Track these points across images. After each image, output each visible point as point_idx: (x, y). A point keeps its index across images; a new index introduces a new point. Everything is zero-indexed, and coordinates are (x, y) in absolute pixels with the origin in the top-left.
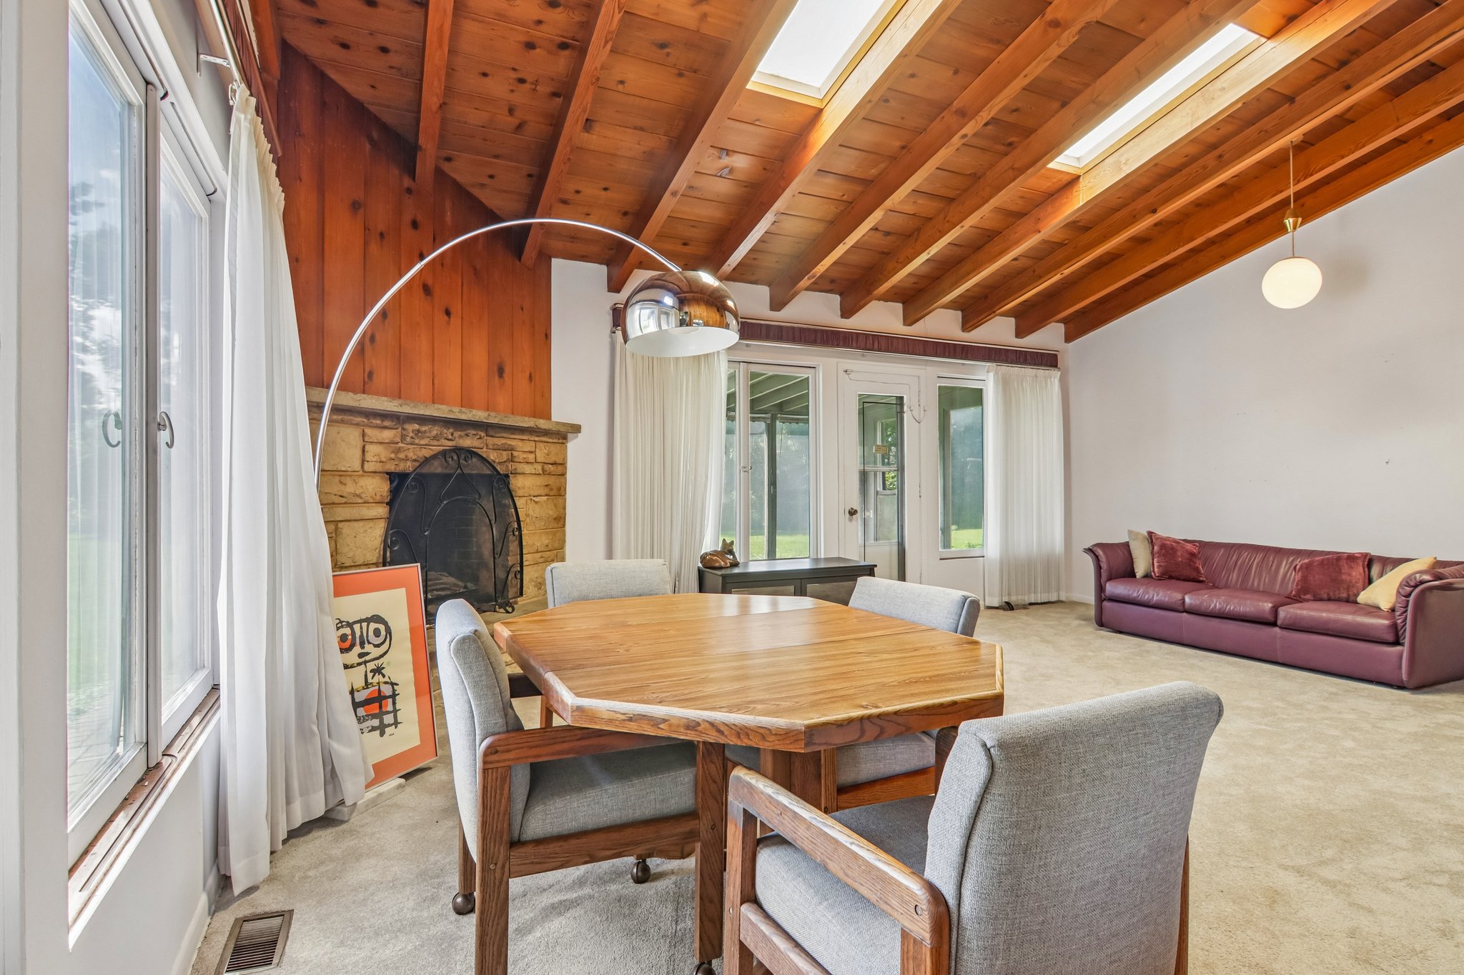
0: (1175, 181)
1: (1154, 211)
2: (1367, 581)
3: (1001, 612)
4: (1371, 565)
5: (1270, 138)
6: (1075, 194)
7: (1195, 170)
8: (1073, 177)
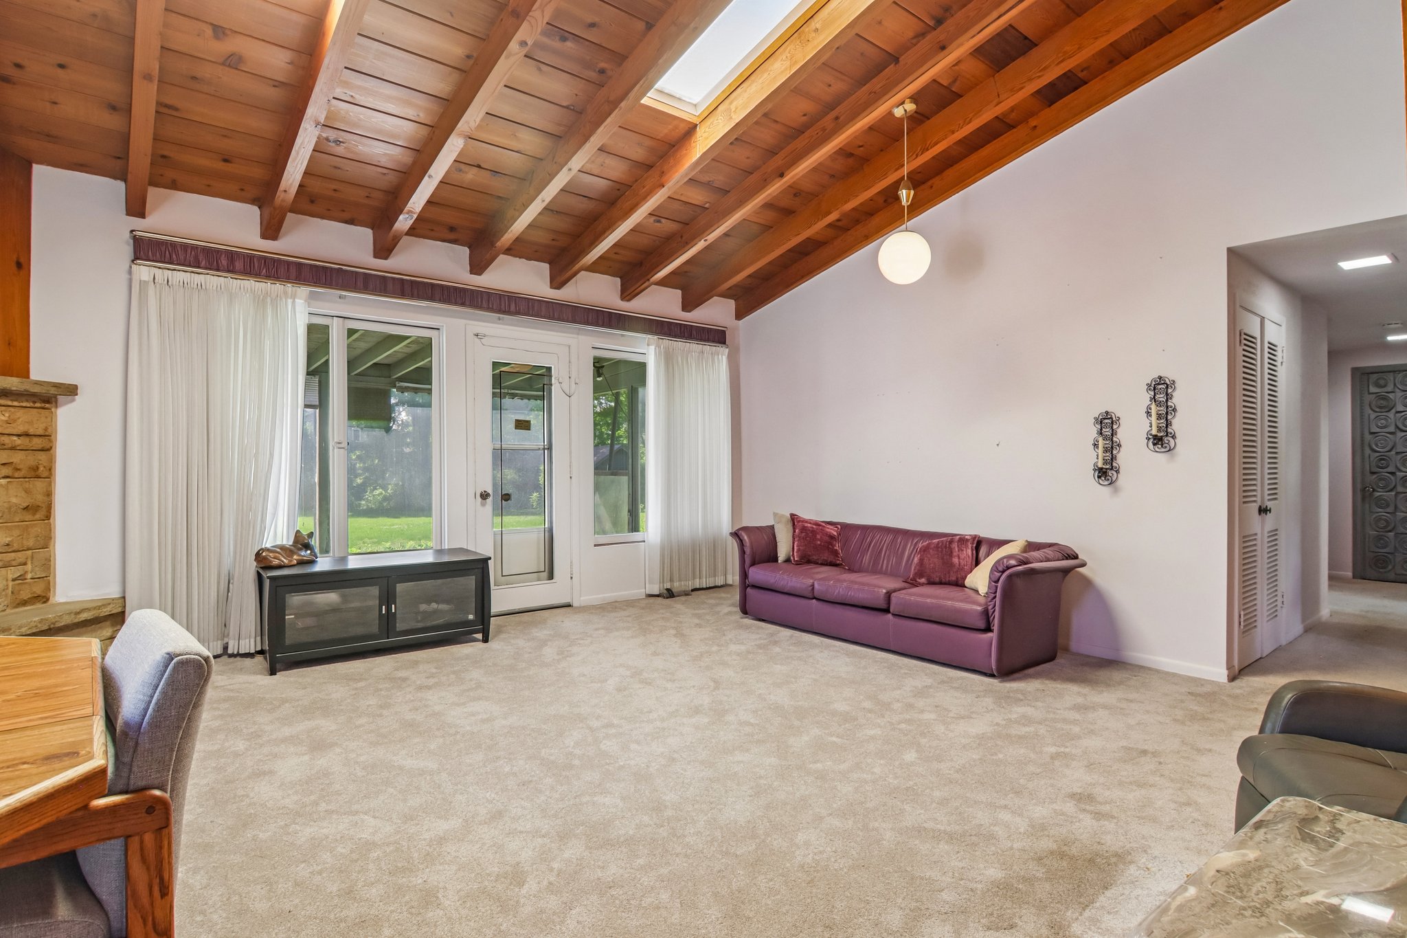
0: (800, 143)
1: (782, 175)
2: (974, 563)
3: (660, 600)
4: (980, 546)
5: (879, 98)
6: (693, 145)
7: (816, 132)
8: (690, 126)
